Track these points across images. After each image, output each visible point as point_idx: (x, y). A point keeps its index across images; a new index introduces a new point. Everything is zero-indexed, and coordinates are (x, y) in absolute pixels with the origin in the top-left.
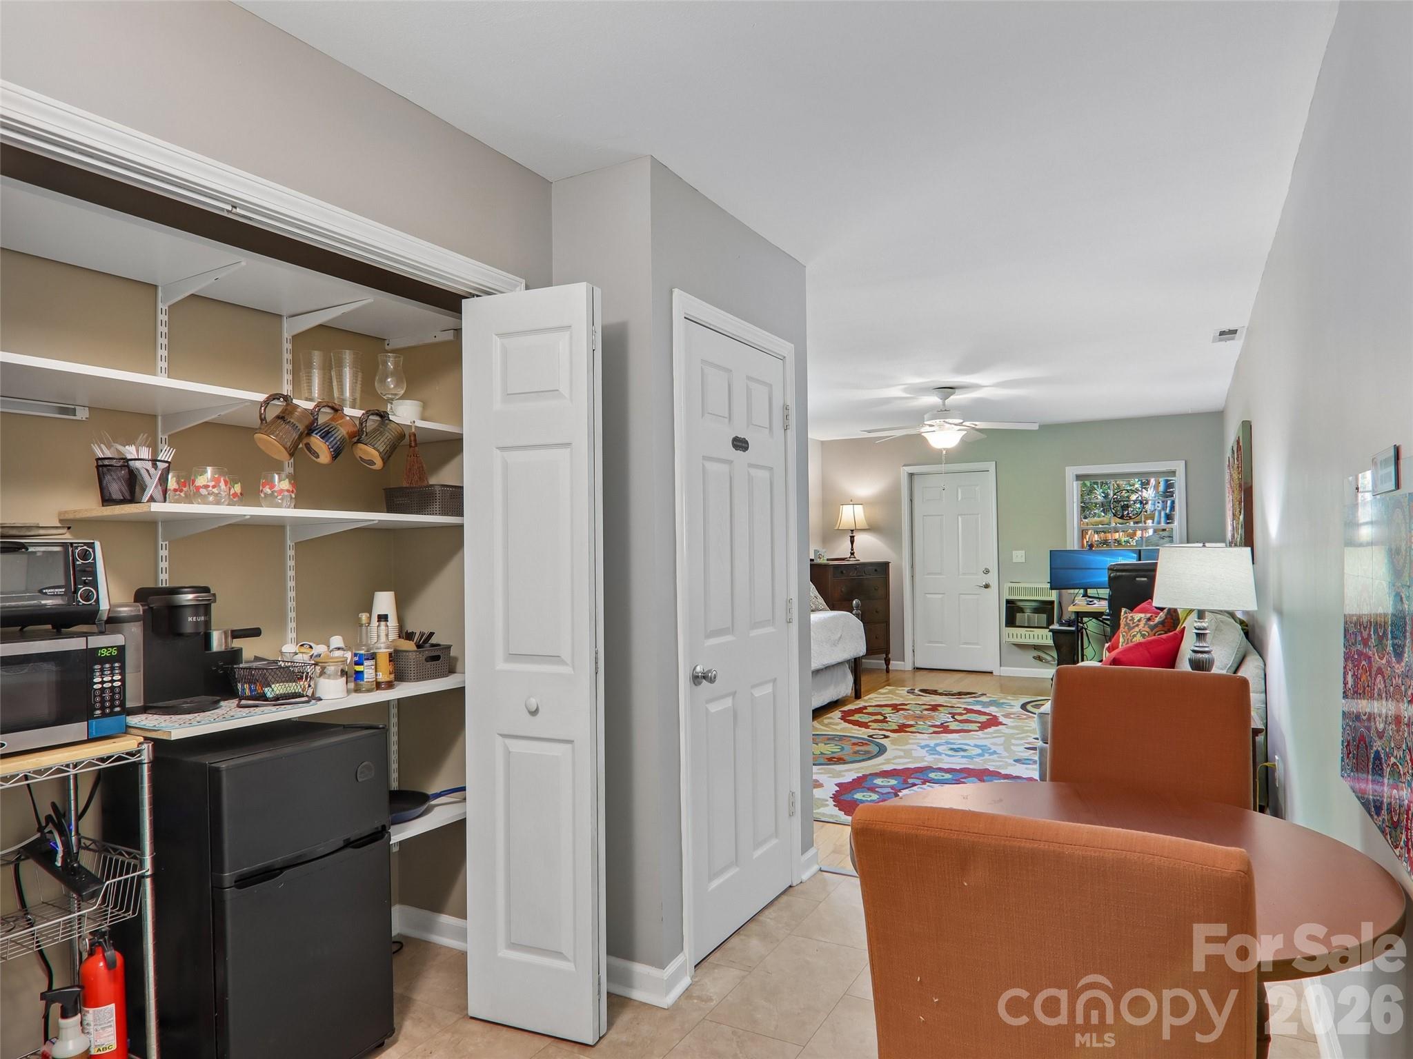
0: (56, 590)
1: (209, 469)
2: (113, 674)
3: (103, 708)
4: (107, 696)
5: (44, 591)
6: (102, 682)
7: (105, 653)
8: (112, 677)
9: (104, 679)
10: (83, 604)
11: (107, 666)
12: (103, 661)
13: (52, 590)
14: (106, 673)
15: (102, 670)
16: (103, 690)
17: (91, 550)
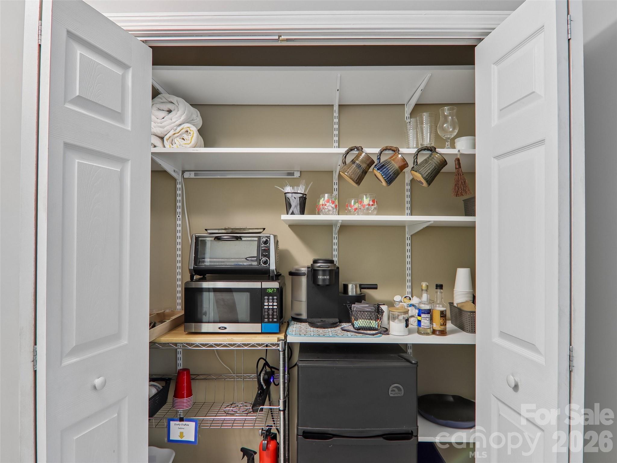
0: (253, 258)
1: (326, 195)
2: (273, 302)
3: (268, 318)
4: (271, 312)
5: (247, 259)
6: (268, 305)
7: (270, 291)
8: (273, 303)
9: (269, 304)
10: (263, 266)
11: (271, 297)
12: (269, 295)
13: (251, 259)
14: (270, 301)
15: (268, 299)
16: (268, 309)
17: (268, 240)
